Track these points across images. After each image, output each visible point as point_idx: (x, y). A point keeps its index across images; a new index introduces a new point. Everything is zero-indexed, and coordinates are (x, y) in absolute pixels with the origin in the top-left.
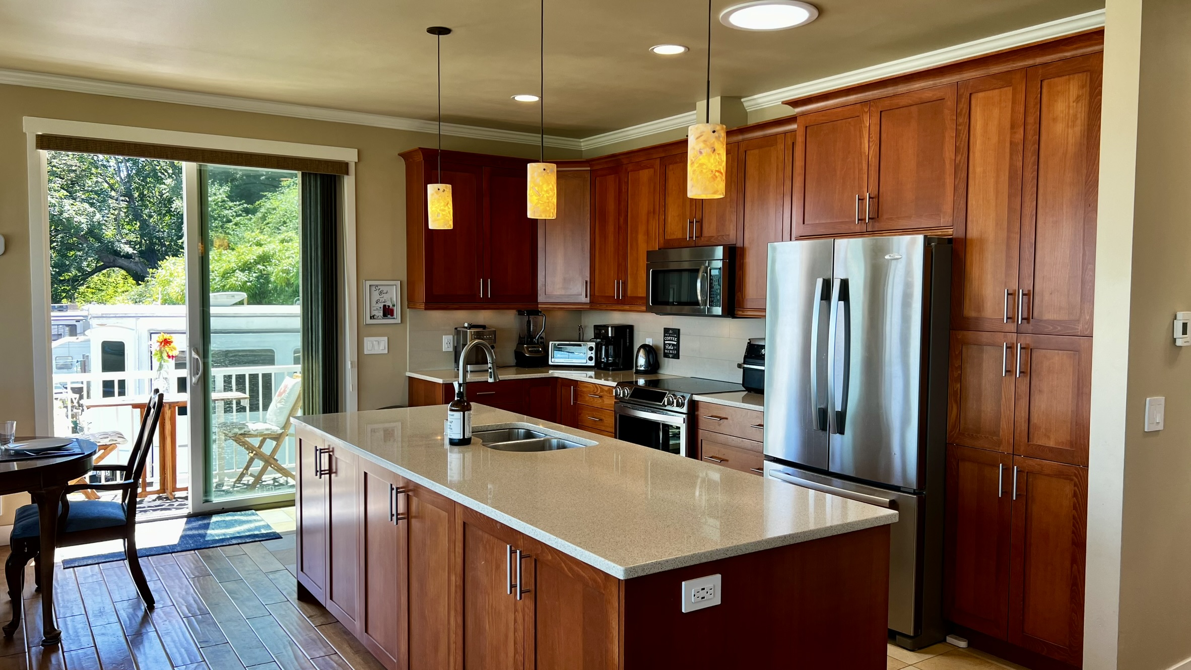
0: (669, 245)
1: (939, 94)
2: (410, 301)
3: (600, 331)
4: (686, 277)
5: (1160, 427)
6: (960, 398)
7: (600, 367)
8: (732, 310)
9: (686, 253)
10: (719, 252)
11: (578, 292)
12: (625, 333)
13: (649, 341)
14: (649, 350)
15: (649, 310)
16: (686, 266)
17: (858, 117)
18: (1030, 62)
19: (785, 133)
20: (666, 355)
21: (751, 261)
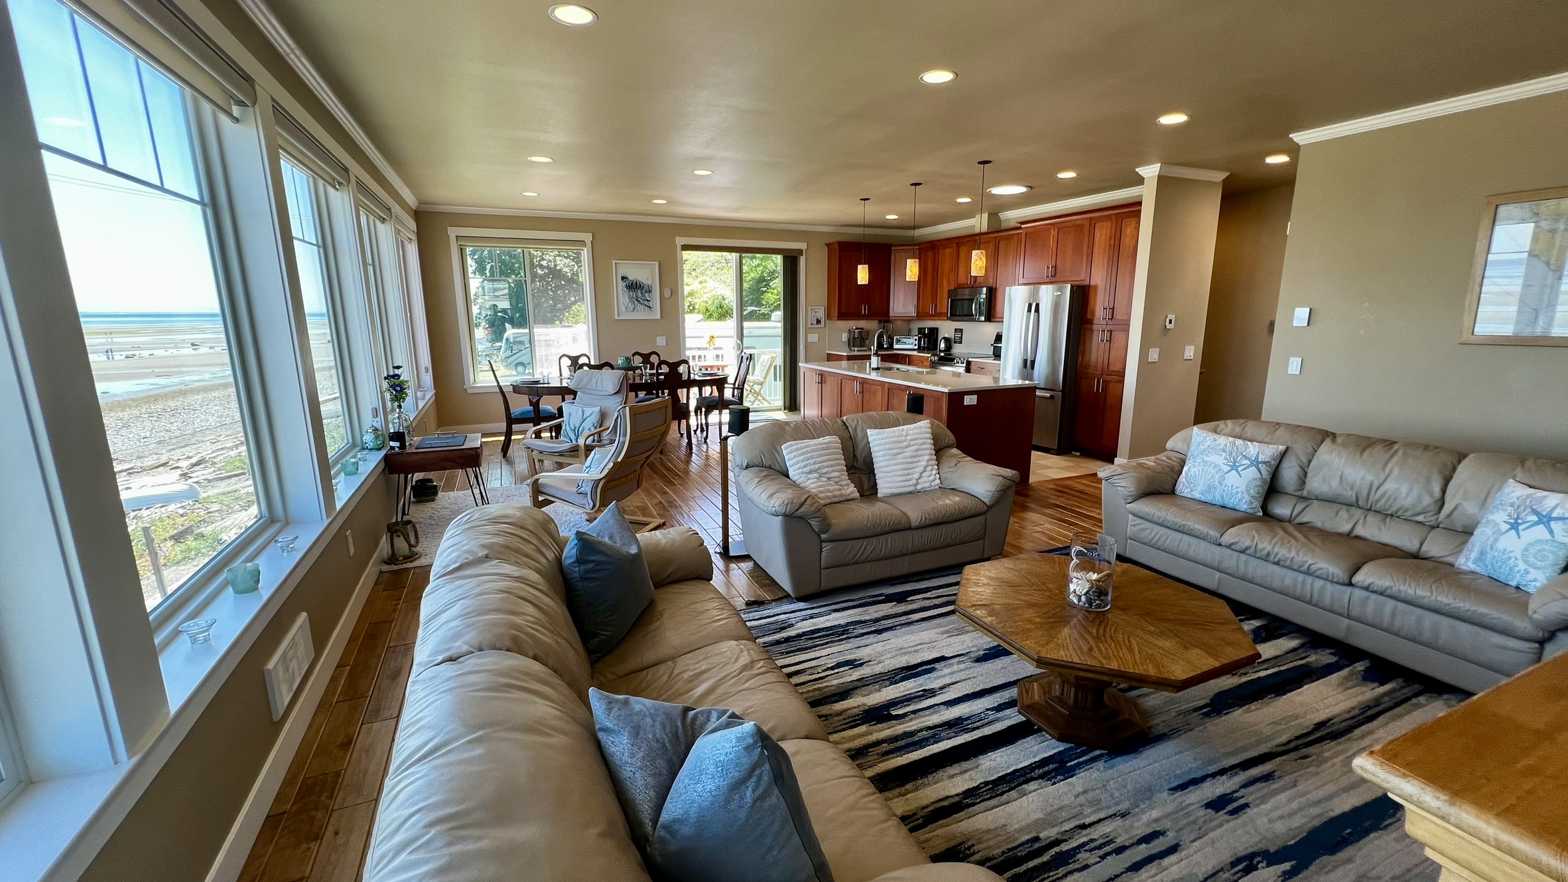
0: (960, 287)
1: (1082, 222)
2: (829, 316)
3: (921, 331)
4: (966, 303)
5: (1157, 360)
6: (1083, 352)
7: (920, 349)
8: (989, 318)
9: (967, 291)
10: (984, 290)
11: (911, 311)
12: (934, 332)
13: (947, 336)
14: (947, 340)
15: (948, 319)
16: (967, 297)
17: (1049, 230)
18: (1118, 211)
19: (1018, 234)
20: (955, 342)
21: (999, 294)
